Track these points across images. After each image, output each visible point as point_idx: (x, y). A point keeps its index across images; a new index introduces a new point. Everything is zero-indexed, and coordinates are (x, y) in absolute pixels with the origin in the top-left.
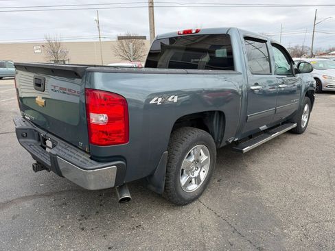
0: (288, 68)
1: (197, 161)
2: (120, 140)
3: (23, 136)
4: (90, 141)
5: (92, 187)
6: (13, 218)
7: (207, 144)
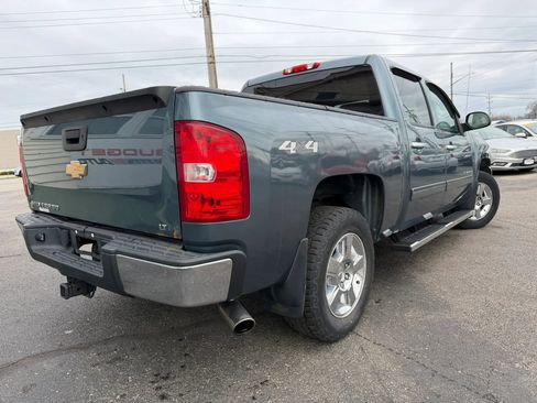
0: (452, 123)
1: (348, 262)
2: (234, 212)
3: (38, 240)
4: (183, 218)
5: (189, 302)
6: (25, 390)
7: (360, 232)
